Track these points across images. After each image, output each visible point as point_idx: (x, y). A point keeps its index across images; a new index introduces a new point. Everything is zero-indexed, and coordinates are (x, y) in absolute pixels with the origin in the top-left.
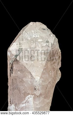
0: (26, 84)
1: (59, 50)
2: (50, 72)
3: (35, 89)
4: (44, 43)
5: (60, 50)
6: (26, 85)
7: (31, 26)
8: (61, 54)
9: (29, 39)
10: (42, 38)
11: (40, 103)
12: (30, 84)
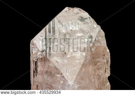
1: (106, 50)
2: (92, 77)
5: (108, 51)
7: (66, 12)
8: (110, 57)
9: (64, 32)
10: (82, 31)
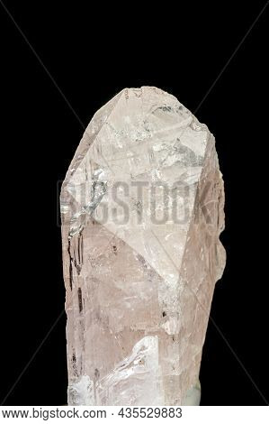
0: (127, 301)
3: (164, 314)
4: (169, 155)
5: (221, 175)
6: (129, 305)
9: (121, 147)
11: (181, 359)
12: (146, 298)
